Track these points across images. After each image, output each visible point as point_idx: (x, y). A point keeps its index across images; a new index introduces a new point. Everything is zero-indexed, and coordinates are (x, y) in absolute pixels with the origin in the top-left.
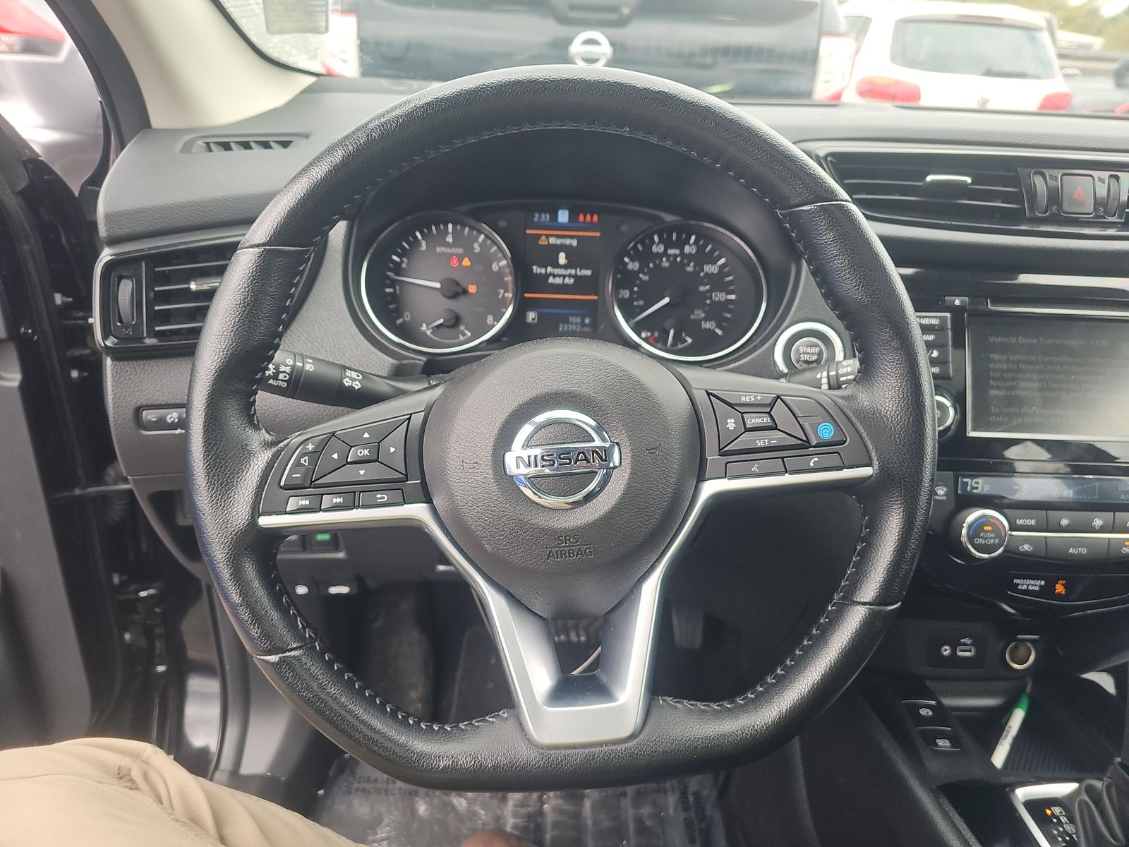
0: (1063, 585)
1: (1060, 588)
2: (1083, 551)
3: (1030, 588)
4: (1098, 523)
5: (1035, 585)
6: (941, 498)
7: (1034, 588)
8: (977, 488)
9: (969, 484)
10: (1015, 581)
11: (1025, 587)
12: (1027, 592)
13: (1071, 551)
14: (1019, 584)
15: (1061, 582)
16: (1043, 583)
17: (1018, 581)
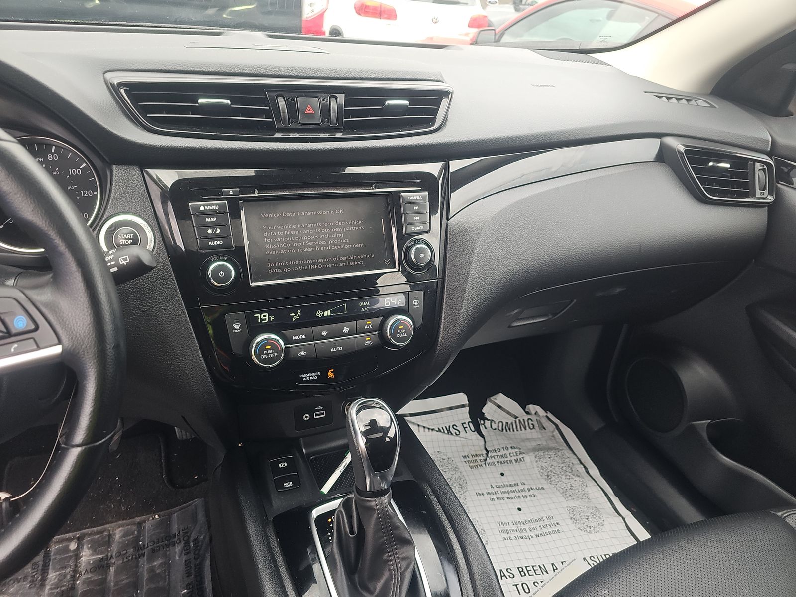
0: (332, 372)
1: (331, 374)
2: (340, 349)
3: (311, 378)
4: (346, 330)
5: (314, 376)
6: (239, 331)
7: (314, 378)
8: (265, 320)
9: (259, 317)
10: (300, 376)
11: (308, 378)
12: (310, 381)
13: (332, 350)
14: (303, 377)
15: (331, 370)
16: (319, 373)
17: (303, 376)
